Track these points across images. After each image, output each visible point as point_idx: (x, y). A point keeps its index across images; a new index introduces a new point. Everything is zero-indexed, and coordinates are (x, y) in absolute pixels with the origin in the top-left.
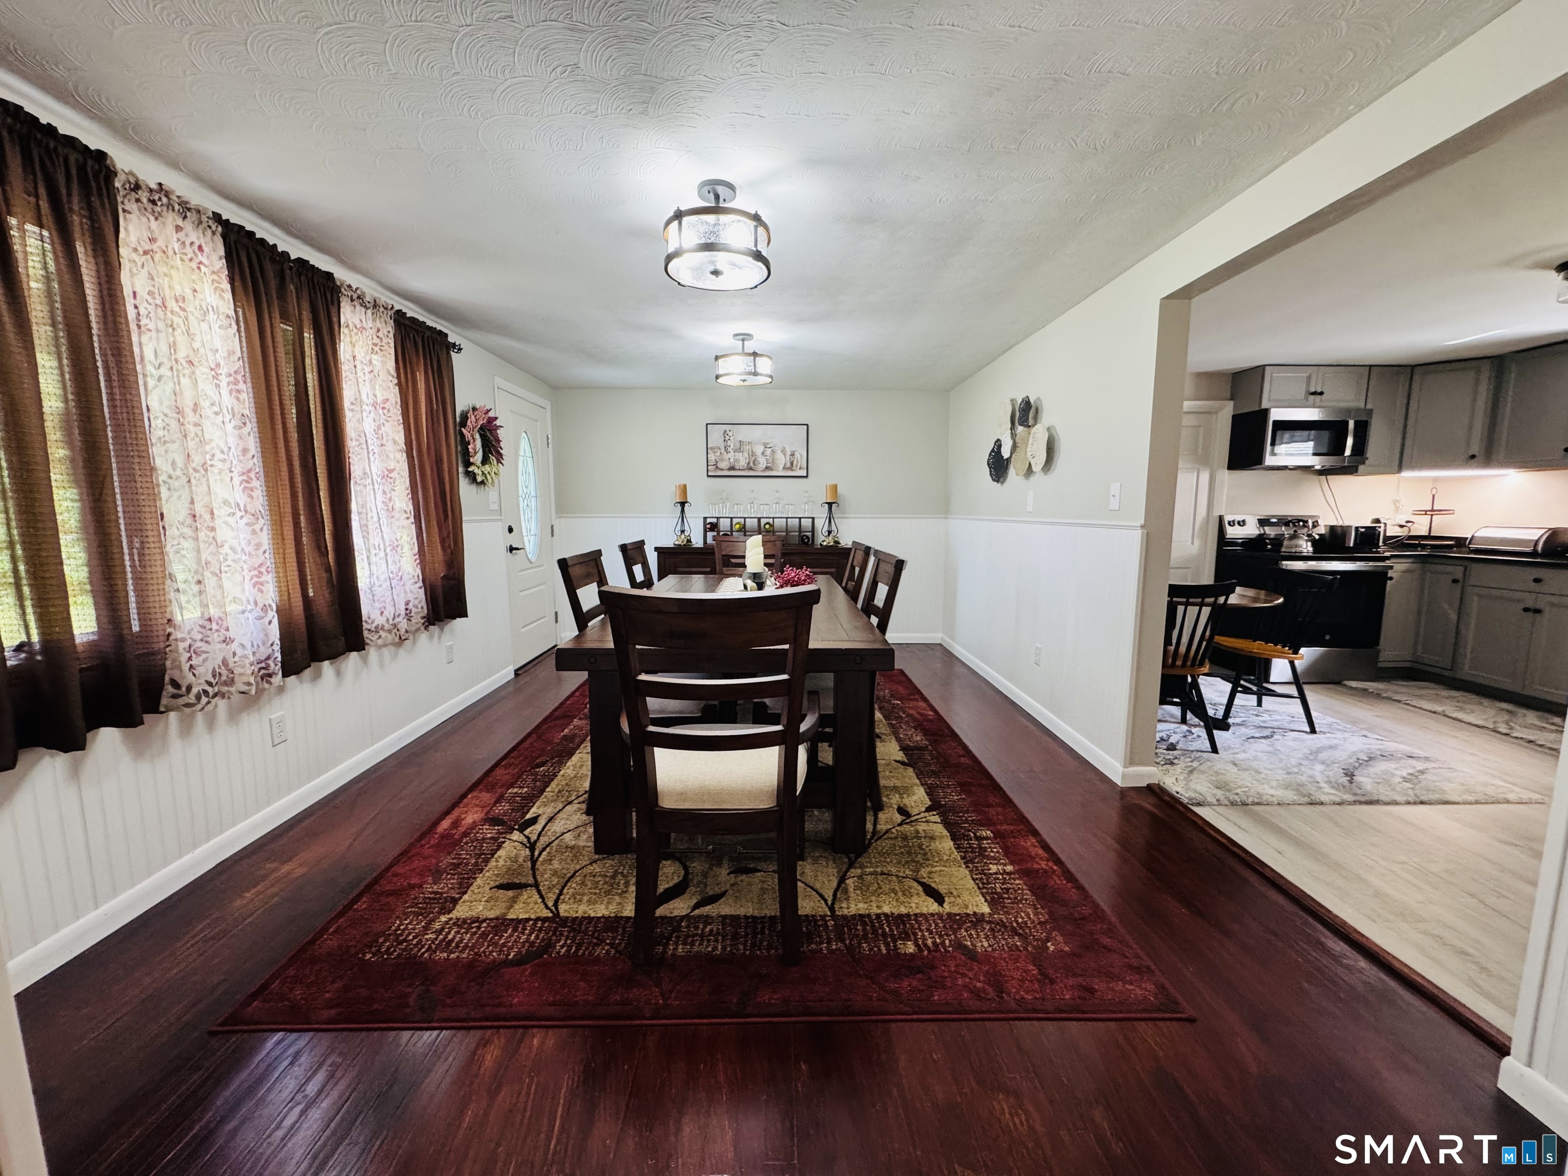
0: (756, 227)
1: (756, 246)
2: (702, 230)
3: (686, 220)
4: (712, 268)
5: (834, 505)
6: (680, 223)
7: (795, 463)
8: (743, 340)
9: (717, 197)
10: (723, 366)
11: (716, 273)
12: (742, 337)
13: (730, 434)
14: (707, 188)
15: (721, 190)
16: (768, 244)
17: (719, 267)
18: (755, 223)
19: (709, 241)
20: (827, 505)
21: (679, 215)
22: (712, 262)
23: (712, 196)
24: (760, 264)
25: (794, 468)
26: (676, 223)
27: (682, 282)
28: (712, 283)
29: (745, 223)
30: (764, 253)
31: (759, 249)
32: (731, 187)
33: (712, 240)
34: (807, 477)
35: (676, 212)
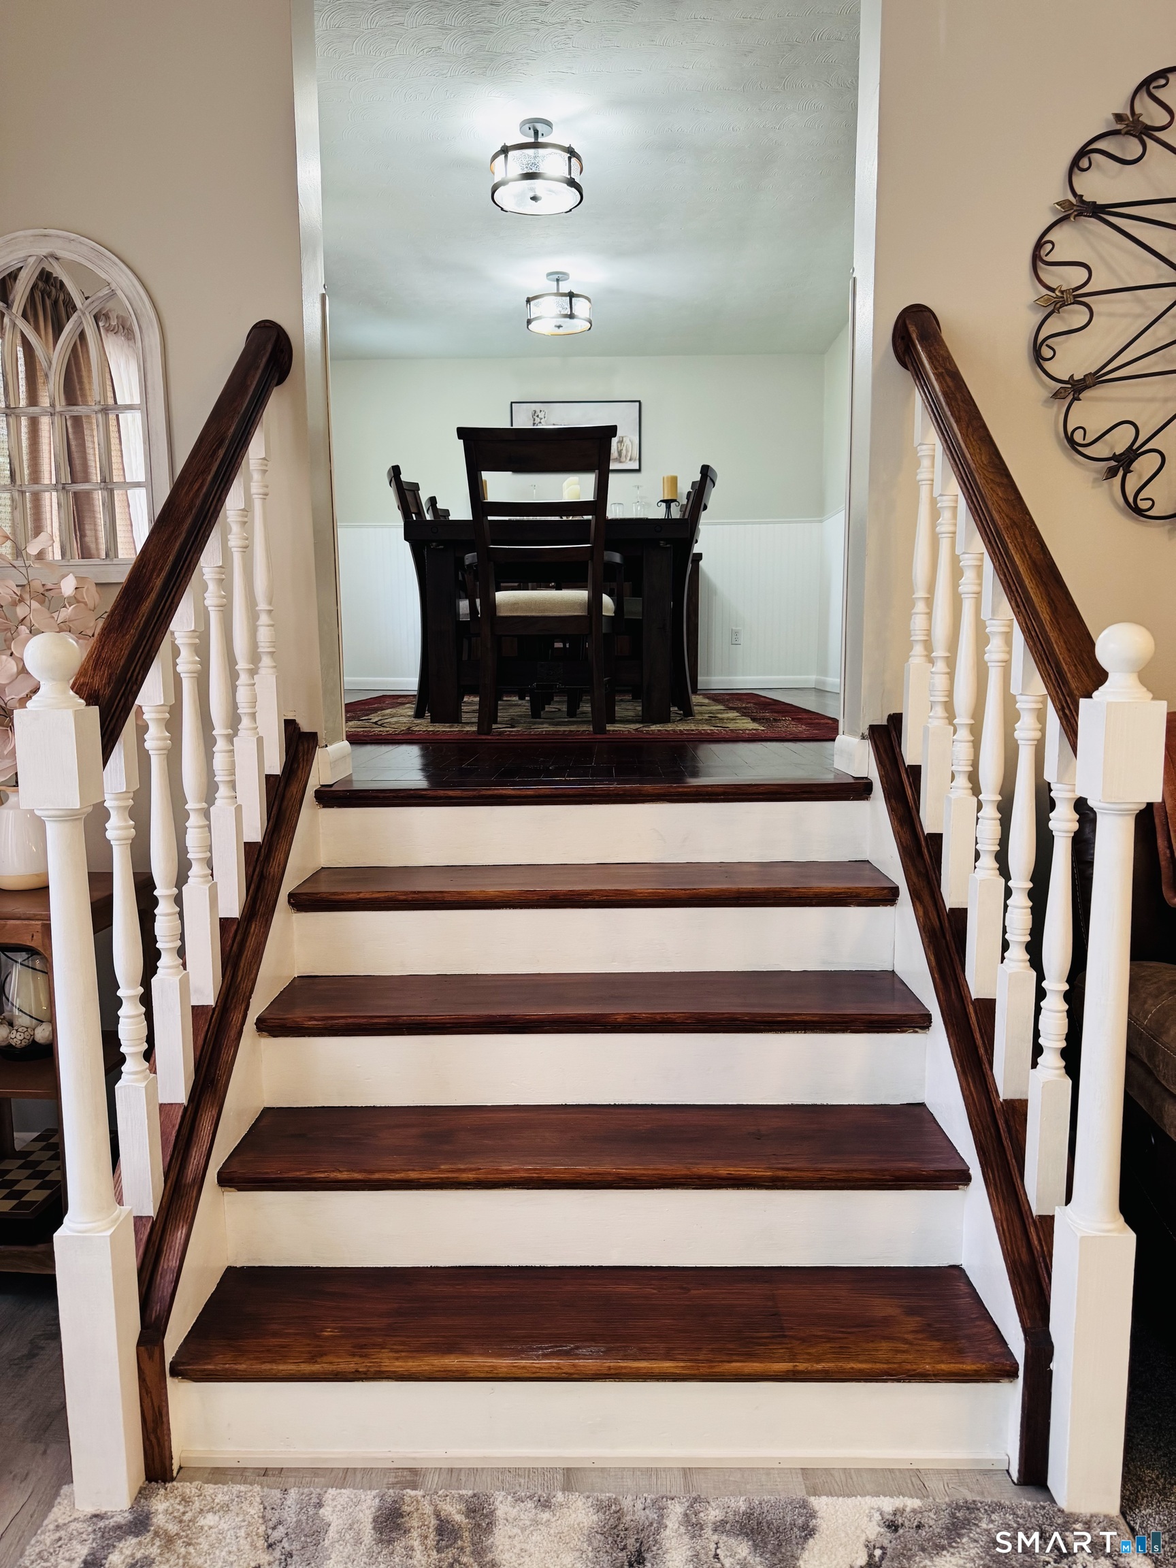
0: (570, 159)
1: (570, 173)
2: (525, 162)
3: (511, 154)
4: (532, 195)
5: (673, 505)
6: (506, 157)
7: (624, 452)
8: (558, 280)
9: (536, 133)
10: (536, 309)
11: (534, 198)
12: (556, 276)
13: (541, 415)
14: (527, 126)
15: (539, 127)
16: (581, 173)
17: (538, 194)
18: (569, 155)
19: (531, 171)
20: (664, 505)
21: (505, 150)
22: (532, 189)
23: (532, 132)
24: (573, 190)
25: (623, 459)
26: (503, 156)
27: (505, 208)
28: (532, 208)
29: (561, 155)
30: (577, 181)
31: (572, 176)
32: (548, 123)
33: (534, 170)
34: (639, 471)
35: (503, 147)
